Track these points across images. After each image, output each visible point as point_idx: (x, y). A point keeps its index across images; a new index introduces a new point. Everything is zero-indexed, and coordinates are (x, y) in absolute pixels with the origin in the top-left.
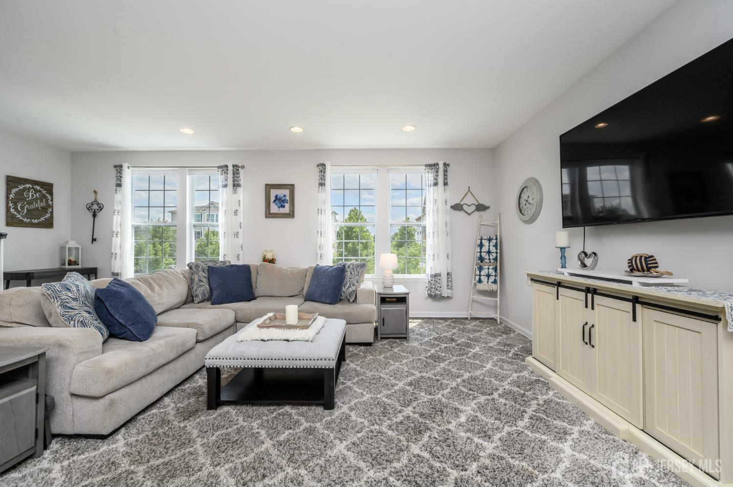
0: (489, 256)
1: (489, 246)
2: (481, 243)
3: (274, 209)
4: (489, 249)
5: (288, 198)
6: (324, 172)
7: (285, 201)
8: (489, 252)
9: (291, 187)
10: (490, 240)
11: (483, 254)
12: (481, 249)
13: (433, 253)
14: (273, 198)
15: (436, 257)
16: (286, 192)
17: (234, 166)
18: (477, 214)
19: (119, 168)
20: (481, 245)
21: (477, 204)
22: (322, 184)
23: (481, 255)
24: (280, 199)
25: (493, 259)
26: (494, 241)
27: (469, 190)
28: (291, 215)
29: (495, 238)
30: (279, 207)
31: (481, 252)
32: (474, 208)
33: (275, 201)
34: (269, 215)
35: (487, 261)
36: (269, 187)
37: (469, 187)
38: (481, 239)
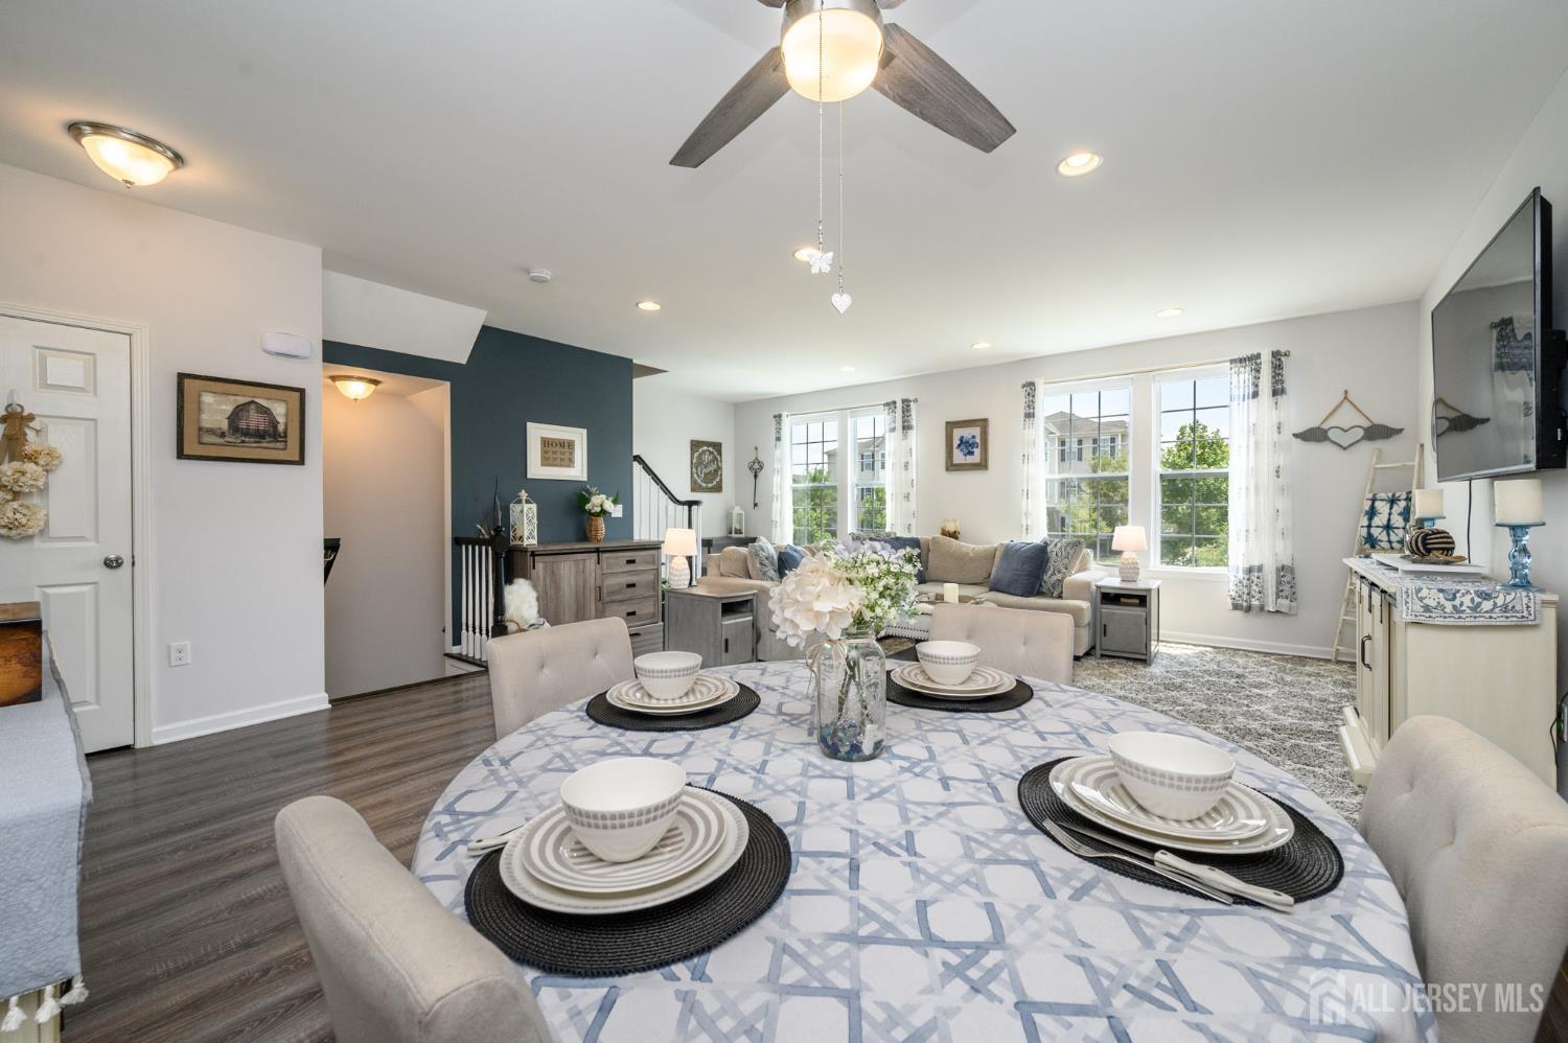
0: (1388, 535)
1: (1390, 514)
2: (1372, 507)
3: (959, 457)
4: (1389, 520)
5: (978, 440)
6: (1033, 396)
7: (973, 445)
8: (1388, 527)
9: (983, 423)
10: (1393, 501)
11: (1375, 532)
12: (1370, 519)
13: (1245, 528)
14: (956, 442)
15: (1252, 536)
16: (976, 431)
17: (904, 401)
18: (1368, 448)
19: (778, 417)
20: (1372, 513)
21: (1366, 424)
22: (1030, 415)
23: (1369, 534)
24: (967, 442)
25: (1398, 542)
26: (1403, 504)
27: (1346, 398)
28: (982, 465)
29: (1404, 496)
30: (966, 455)
31: (1369, 526)
32: (1360, 433)
33: (959, 445)
34: (951, 466)
35: (1386, 545)
36: (951, 426)
37: (1346, 392)
38: (1374, 500)
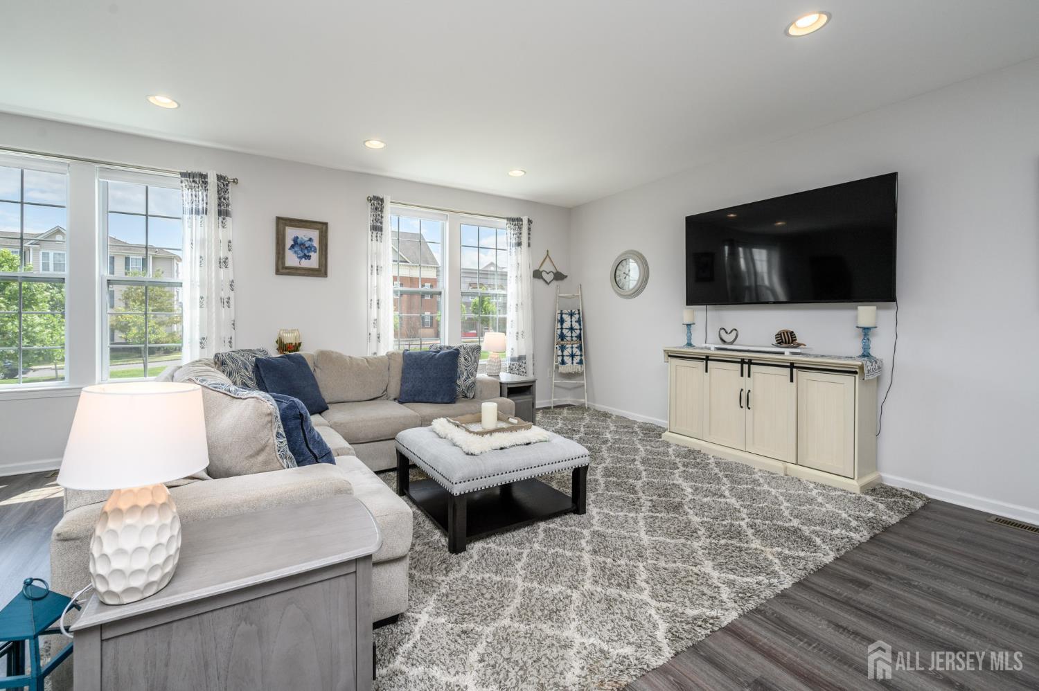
0: (572, 333)
1: (571, 321)
2: (562, 318)
3: (292, 259)
4: (571, 325)
5: (316, 244)
6: (382, 211)
7: (310, 248)
8: (572, 329)
9: (323, 228)
10: (571, 315)
11: (565, 331)
12: (562, 324)
13: (516, 331)
14: (289, 243)
15: (520, 336)
16: (314, 234)
17: (220, 178)
18: (555, 283)
20: (562, 321)
21: (555, 271)
22: (377, 228)
23: (562, 332)
24: (303, 244)
25: (576, 337)
26: (577, 316)
27: (548, 255)
28: (321, 271)
29: (577, 312)
30: (300, 258)
31: (562, 329)
32: (551, 276)
33: (292, 247)
34: (282, 269)
35: (569, 339)
36: (283, 223)
37: (548, 251)
38: (562, 314)
